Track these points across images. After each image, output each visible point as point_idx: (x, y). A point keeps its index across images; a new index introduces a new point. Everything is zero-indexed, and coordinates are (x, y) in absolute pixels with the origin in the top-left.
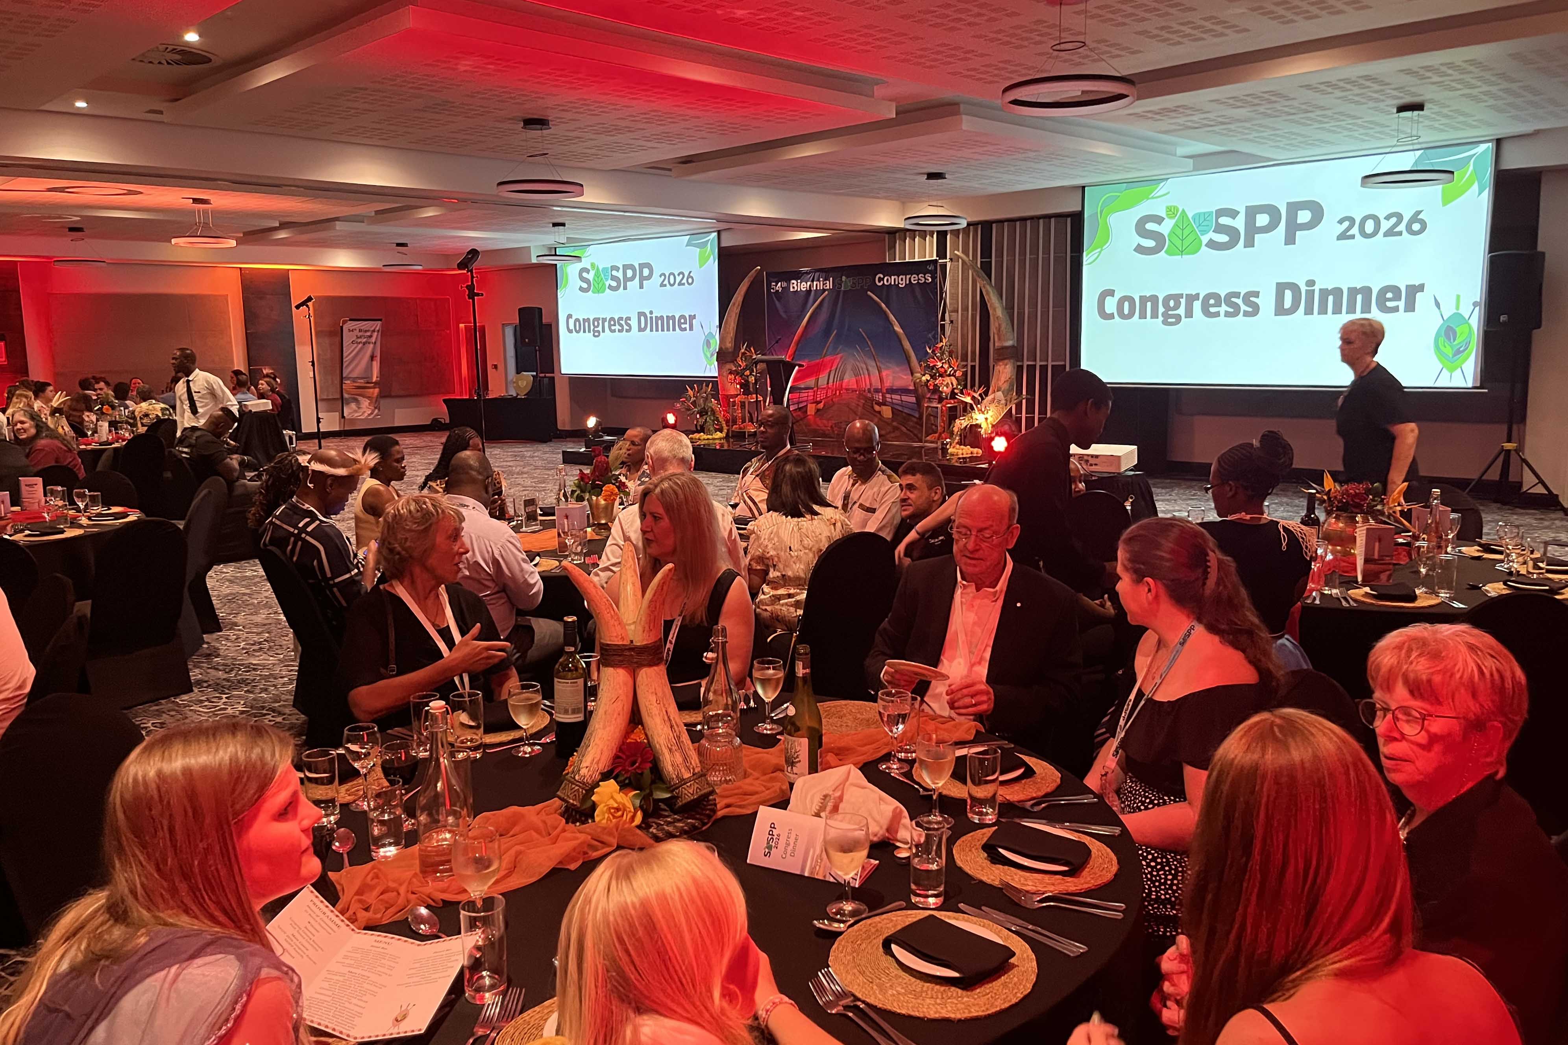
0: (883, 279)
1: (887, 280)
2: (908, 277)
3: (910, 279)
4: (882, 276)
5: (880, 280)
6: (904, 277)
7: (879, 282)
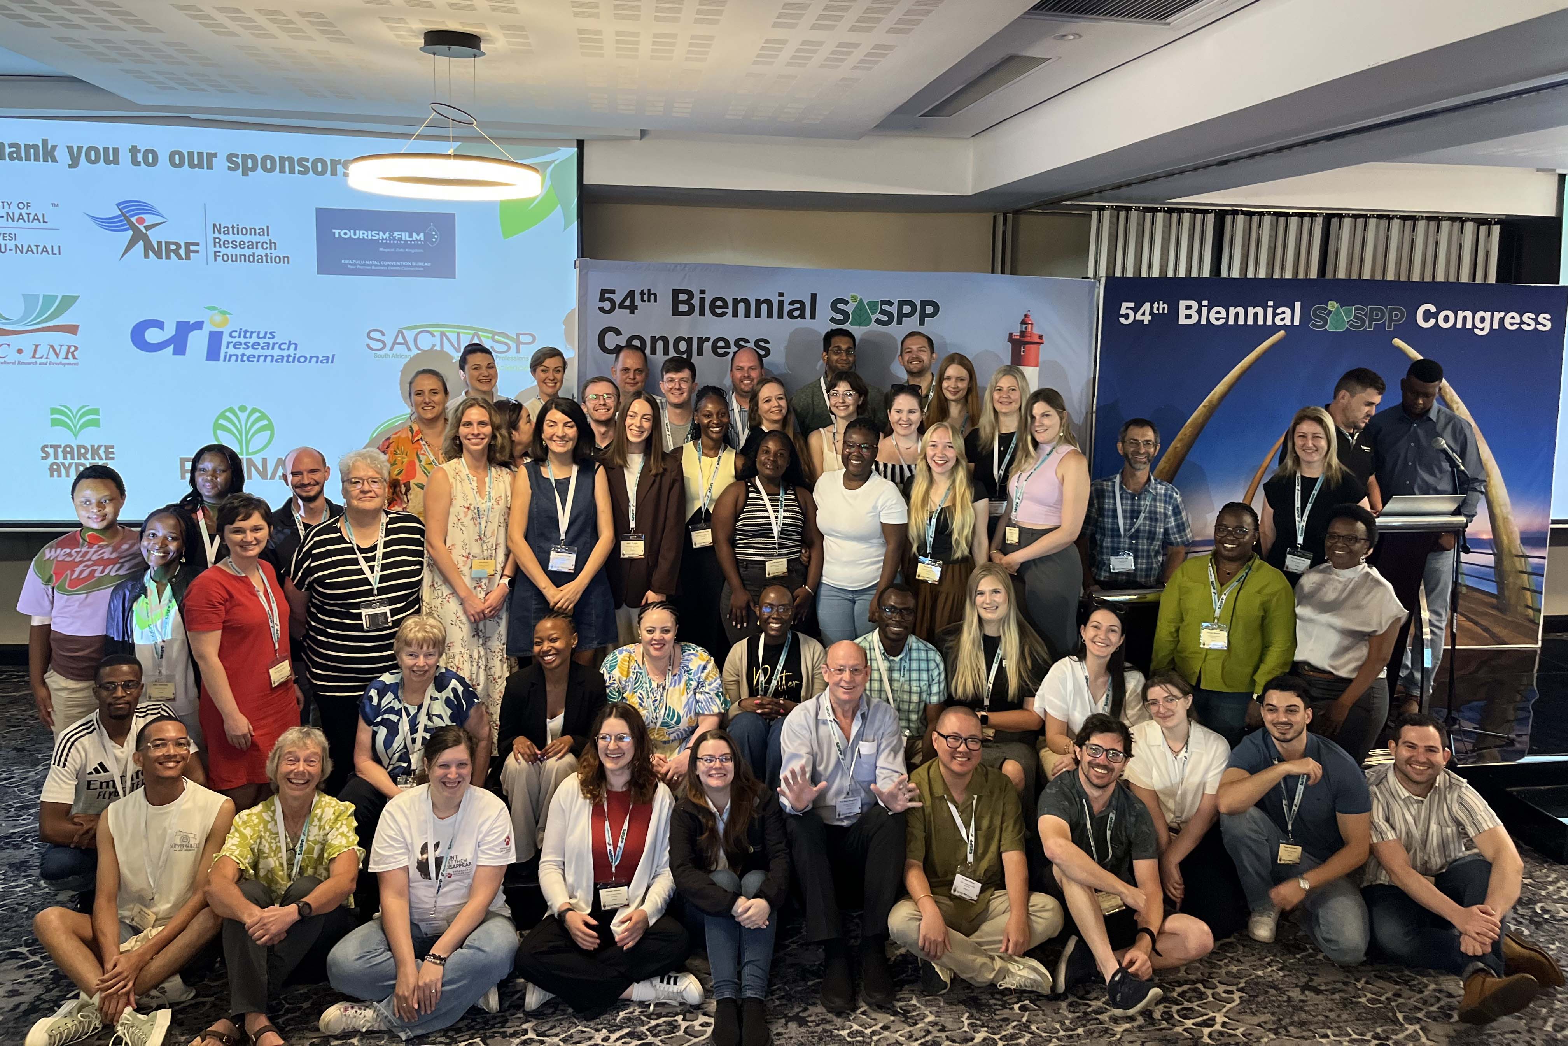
0: (1435, 316)
1: (1446, 319)
2: (1498, 316)
3: (1502, 320)
4: (1433, 309)
5: (1427, 316)
6: (1488, 315)
7: (1426, 320)
